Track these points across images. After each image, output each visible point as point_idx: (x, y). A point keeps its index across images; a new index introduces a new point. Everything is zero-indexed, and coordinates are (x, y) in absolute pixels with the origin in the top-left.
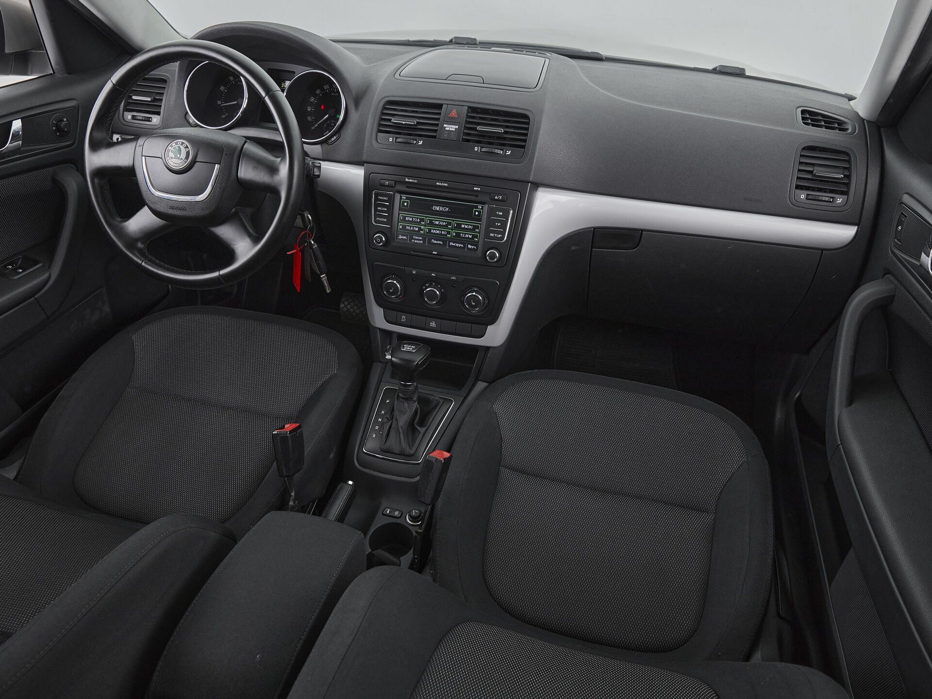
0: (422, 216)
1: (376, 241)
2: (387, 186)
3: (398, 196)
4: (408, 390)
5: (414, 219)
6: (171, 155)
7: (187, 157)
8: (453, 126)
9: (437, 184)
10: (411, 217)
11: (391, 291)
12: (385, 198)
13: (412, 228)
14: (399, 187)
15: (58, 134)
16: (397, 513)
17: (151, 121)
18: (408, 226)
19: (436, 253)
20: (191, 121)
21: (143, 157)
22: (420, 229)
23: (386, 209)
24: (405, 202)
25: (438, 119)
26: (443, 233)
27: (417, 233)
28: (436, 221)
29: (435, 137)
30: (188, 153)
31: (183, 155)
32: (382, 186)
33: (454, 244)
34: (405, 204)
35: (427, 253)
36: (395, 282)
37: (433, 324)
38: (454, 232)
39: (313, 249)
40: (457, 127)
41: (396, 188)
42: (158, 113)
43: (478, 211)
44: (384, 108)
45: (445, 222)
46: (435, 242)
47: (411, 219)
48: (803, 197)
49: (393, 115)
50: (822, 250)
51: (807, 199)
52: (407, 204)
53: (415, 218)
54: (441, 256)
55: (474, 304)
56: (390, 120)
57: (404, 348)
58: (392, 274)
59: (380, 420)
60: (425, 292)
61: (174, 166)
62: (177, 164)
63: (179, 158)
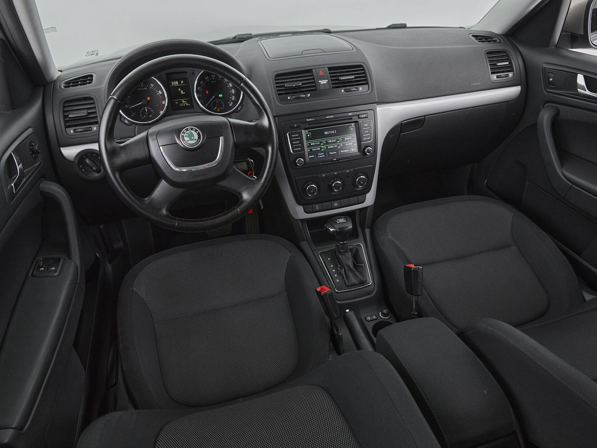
0: (320, 140)
1: (299, 164)
2: (296, 127)
3: (303, 131)
4: (345, 246)
5: (316, 143)
6: (186, 139)
8: (324, 81)
9: (327, 117)
10: (314, 143)
11: (312, 192)
12: (296, 135)
13: (316, 149)
14: (303, 126)
15: (34, 156)
16: (374, 317)
17: (91, 130)
18: (313, 149)
19: (336, 159)
20: (127, 122)
21: (161, 147)
22: (321, 148)
23: (299, 142)
24: (308, 134)
25: (313, 79)
26: (335, 146)
27: (320, 151)
28: (329, 140)
29: (315, 90)
32: (293, 128)
33: (343, 151)
34: (309, 135)
35: (329, 161)
36: (313, 185)
37: (336, 204)
38: (341, 144)
40: (327, 81)
41: (301, 127)
43: (352, 128)
44: (276, 80)
45: (335, 139)
46: (332, 153)
47: (314, 144)
48: (495, 77)
49: (285, 82)
50: (507, 102)
51: (497, 78)
52: (310, 135)
53: (316, 142)
54: (338, 160)
55: (362, 183)
56: (284, 86)
57: (338, 221)
58: (309, 181)
59: (334, 271)
60: (333, 185)
61: (191, 146)
62: (192, 144)
63: (193, 140)
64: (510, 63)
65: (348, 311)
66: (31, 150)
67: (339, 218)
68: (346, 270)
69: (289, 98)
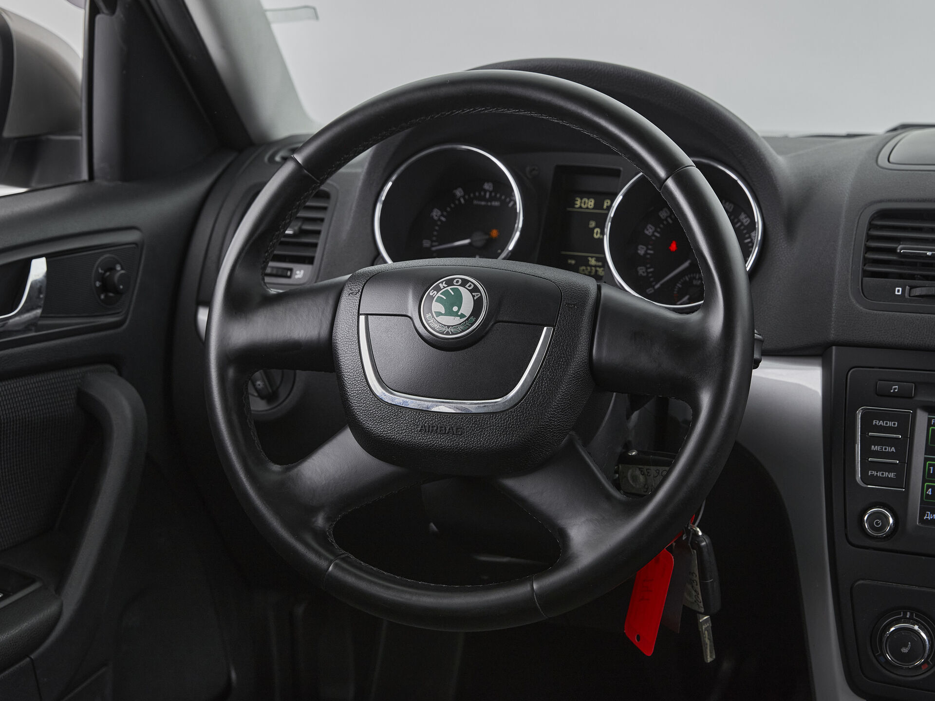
1: (872, 527)
2: (895, 396)
3: (922, 417)
6: (437, 307)
7: (476, 312)
11: (905, 650)
12: (890, 424)
14: (923, 398)
15: (102, 297)
17: (290, 277)
21: (362, 318)
23: (893, 449)
30: (478, 304)
31: (467, 307)
36: (916, 627)
39: (700, 549)
41: (918, 398)
42: (310, 261)
44: (871, 226)
49: (898, 240)
56: (893, 251)
58: (906, 609)
62: (448, 327)
63: (456, 314)
66: (102, 279)
69: (898, 291)
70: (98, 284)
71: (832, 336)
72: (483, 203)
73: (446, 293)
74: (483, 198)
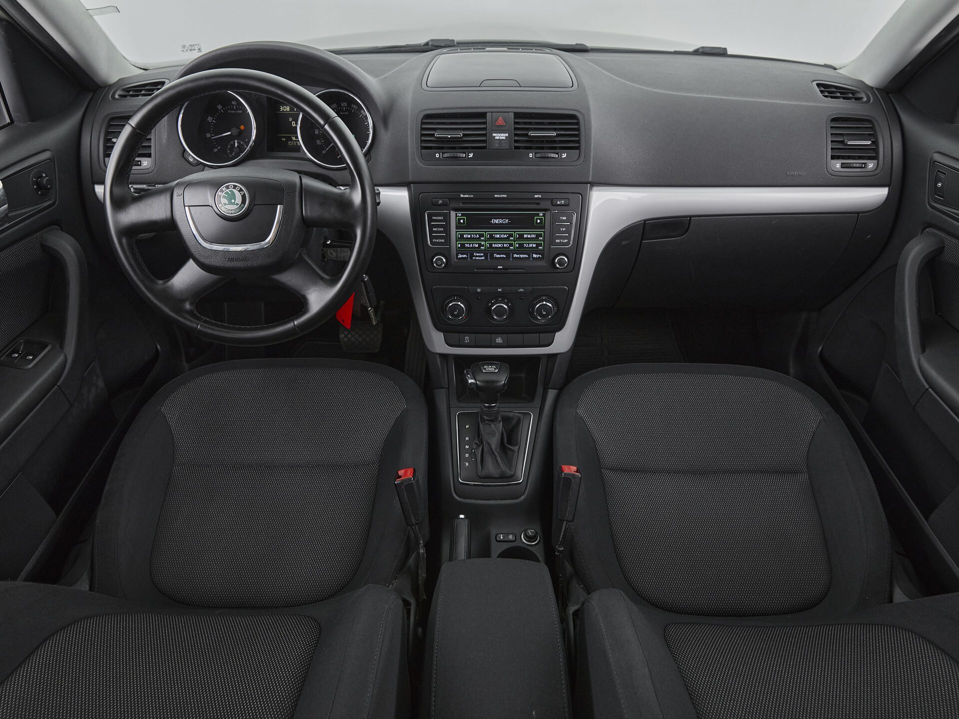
0: (482, 231)
1: (437, 264)
2: (441, 205)
3: (453, 214)
4: (493, 411)
5: (473, 236)
6: (224, 201)
7: (244, 202)
8: (502, 135)
9: (496, 196)
10: (469, 234)
11: (456, 313)
12: (440, 218)
13: (471, 245)
14: (453, 205)
15: (40, 193)
16: (511, 537)
17: (140, 165)
18: (467, 244)
19: (502, 267)
20: (191, 160)
21: (187, 208)
22: (480, 245)
23: (442, 229)
24: (462, 219)
25: (485, 129)
26: (505, 245)
27: (478, 250)
28: (496, 234)
29: (484, 148)
30: (244, 197)
31: (239, 200)
32: (436, 205)
33: (518, 256)
34: (462, 221)
35: (491, 269)
36: (459, 303)
37: (499, 340)
38: (517, 243)
39: (364, 282)
40: (507, 135)
41: (451, 206)
42: (149, 155)
43: (539, 219)
44: (422, 123)
45: (507, 234)
46: (498, 256)
47: (469, 236)
48: (838, 166)
49: (435, 129)
50: (858, 213)
51: (842, 167)
52: (464, 221)
53: (473, 234)
54: (507, 269)
55: (544, 313)
56: (433, 135)
57: (485, 369)
59: (467, 447)
60: (493, 308)
61: (229, 214)
62: (231, 210)
63: (234, 204)
64: (875, 143)
65: (462, 516)
66: (37, 183)
67: (488, 364)
68: (486, 450)
69: (437, 155)
70: (35, 187)
71: (411, 179)
72: (233, 112)
73: (227, 193)
74: (233, 109)
